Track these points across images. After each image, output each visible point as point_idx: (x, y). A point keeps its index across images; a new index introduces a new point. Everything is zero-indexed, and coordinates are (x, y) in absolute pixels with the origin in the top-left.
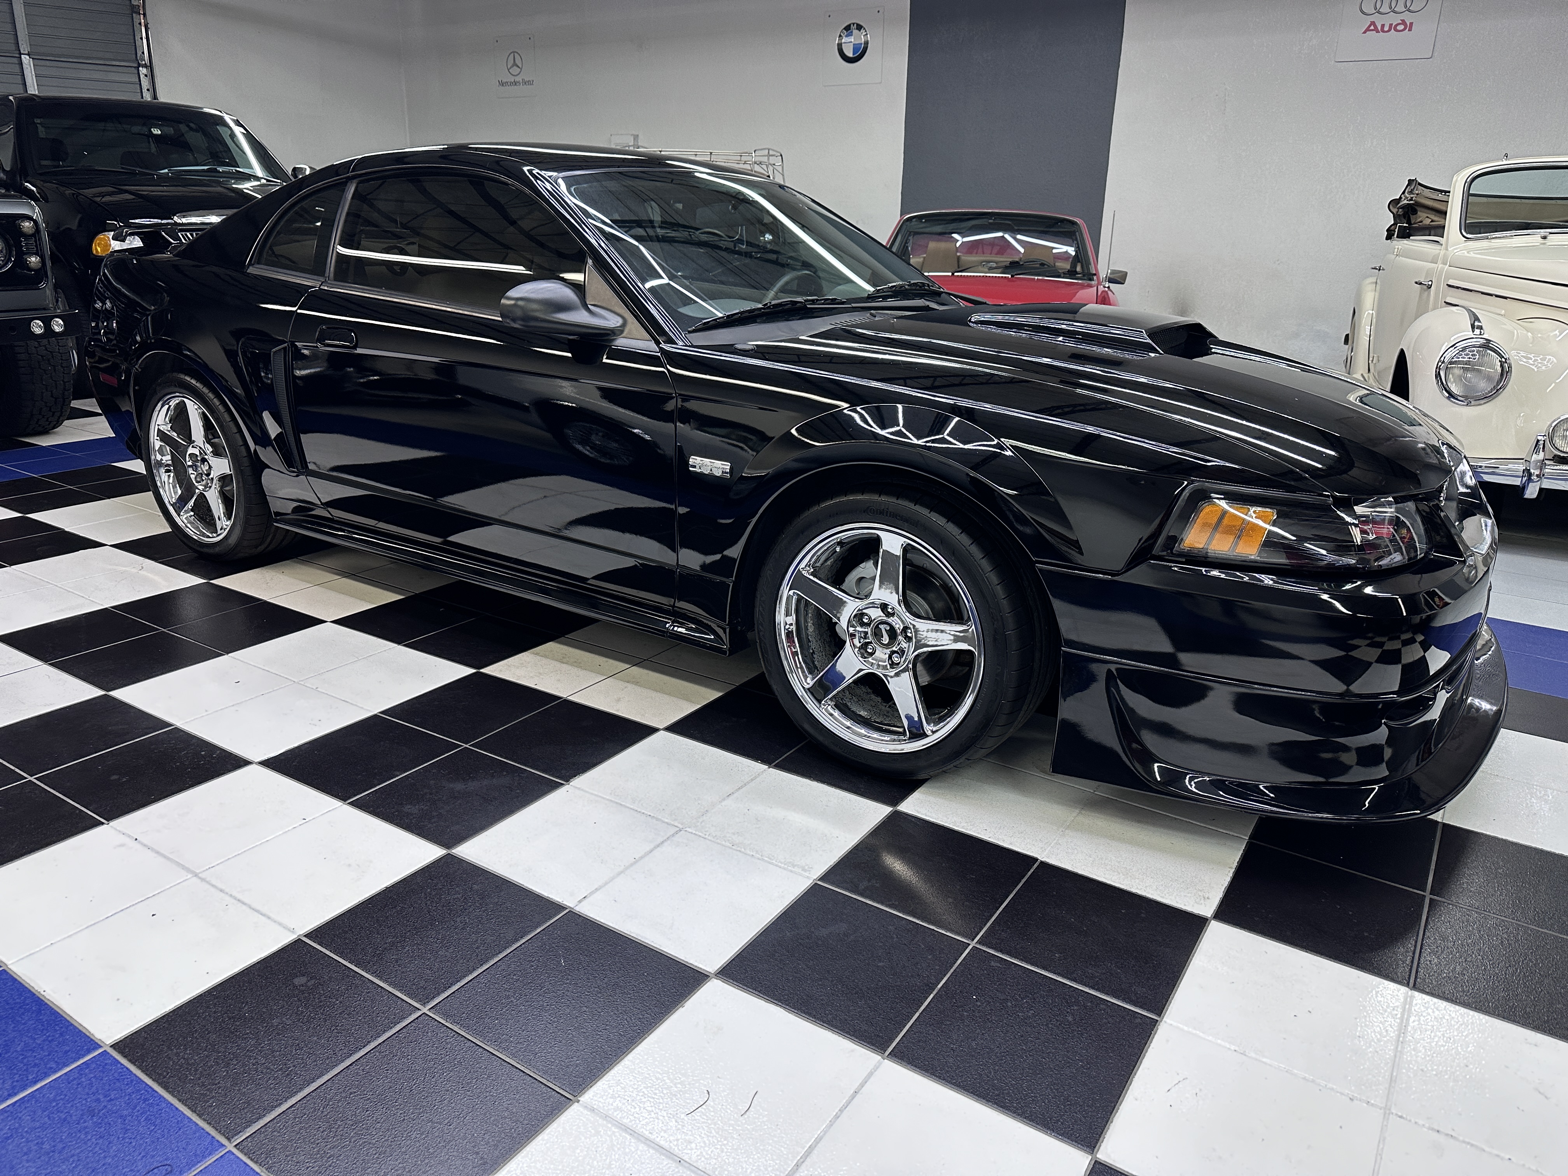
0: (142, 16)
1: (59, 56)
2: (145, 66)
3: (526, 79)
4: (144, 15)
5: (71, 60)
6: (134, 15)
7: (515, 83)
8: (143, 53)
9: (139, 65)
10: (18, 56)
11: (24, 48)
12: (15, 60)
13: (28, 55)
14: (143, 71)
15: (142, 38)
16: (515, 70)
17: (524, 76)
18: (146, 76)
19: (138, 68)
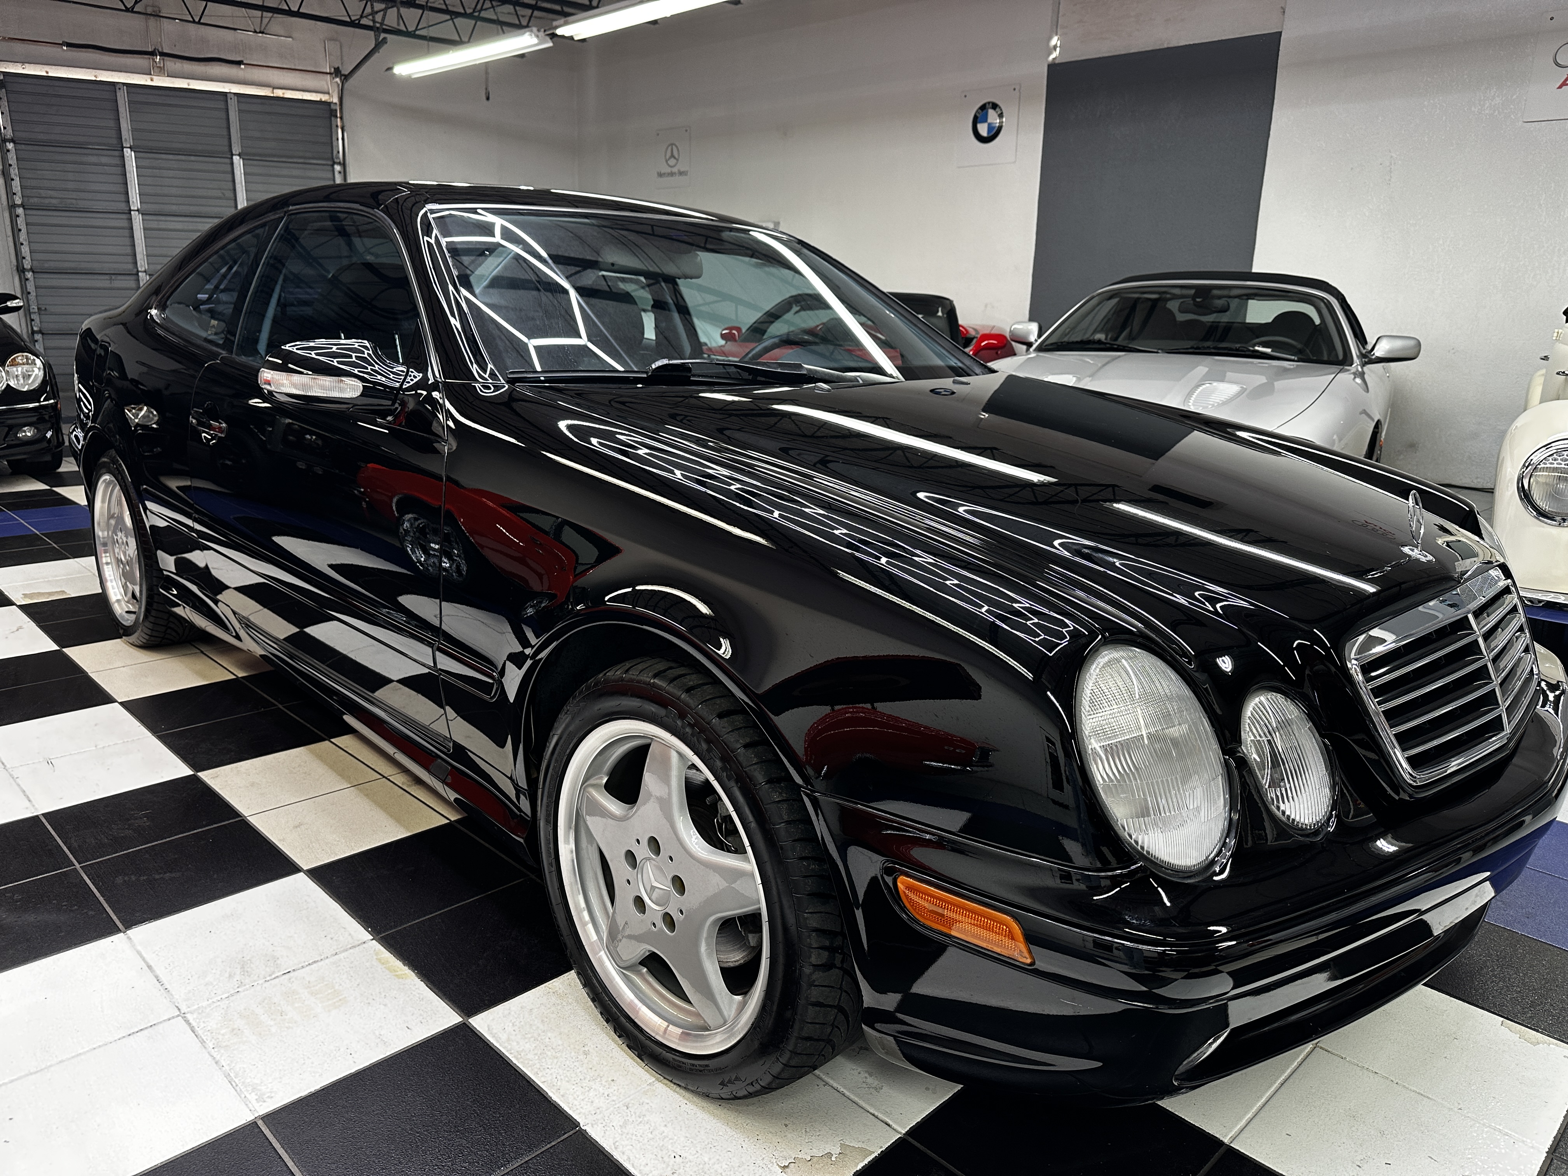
0: (339, 119)
1: (266, 156)
2: (339, 163)
3: (682, 170)
4: (341, 118)
5: (276, 159)
6: (333, 119)
7: (672, 174)
8: (338, 152)
9: (334, 163)
10: (230, 156)
11: (236, 149)
12: (228, 161)
13: (239, 155)
14: (338, 168)
15: (338, 139)
16: (672, 162)
17: (681, 167)
18: (340, 172)
19: (333, 166)
